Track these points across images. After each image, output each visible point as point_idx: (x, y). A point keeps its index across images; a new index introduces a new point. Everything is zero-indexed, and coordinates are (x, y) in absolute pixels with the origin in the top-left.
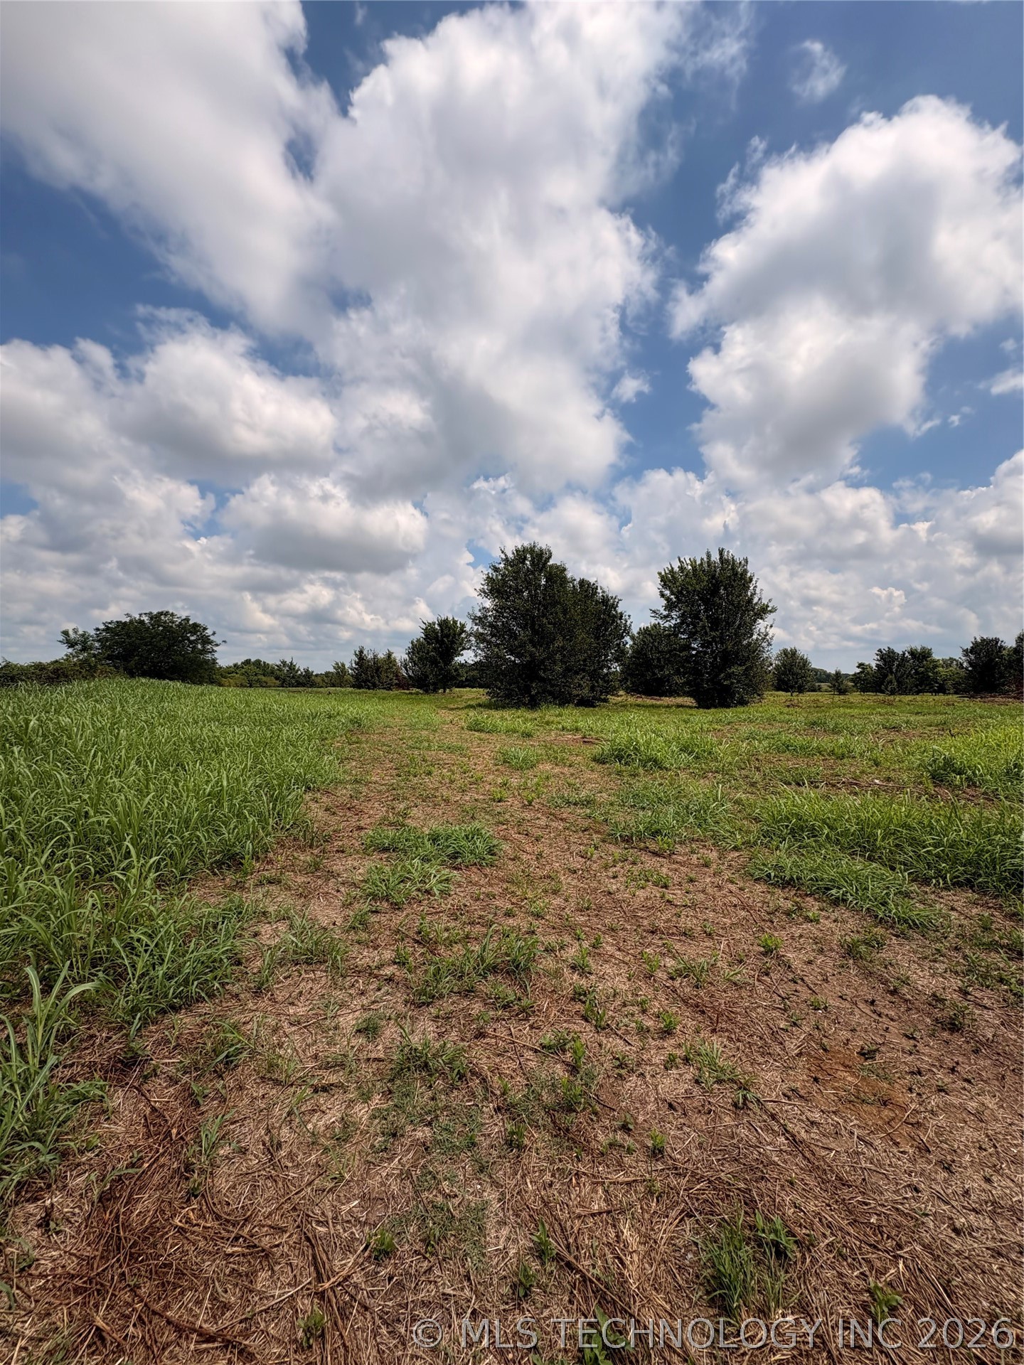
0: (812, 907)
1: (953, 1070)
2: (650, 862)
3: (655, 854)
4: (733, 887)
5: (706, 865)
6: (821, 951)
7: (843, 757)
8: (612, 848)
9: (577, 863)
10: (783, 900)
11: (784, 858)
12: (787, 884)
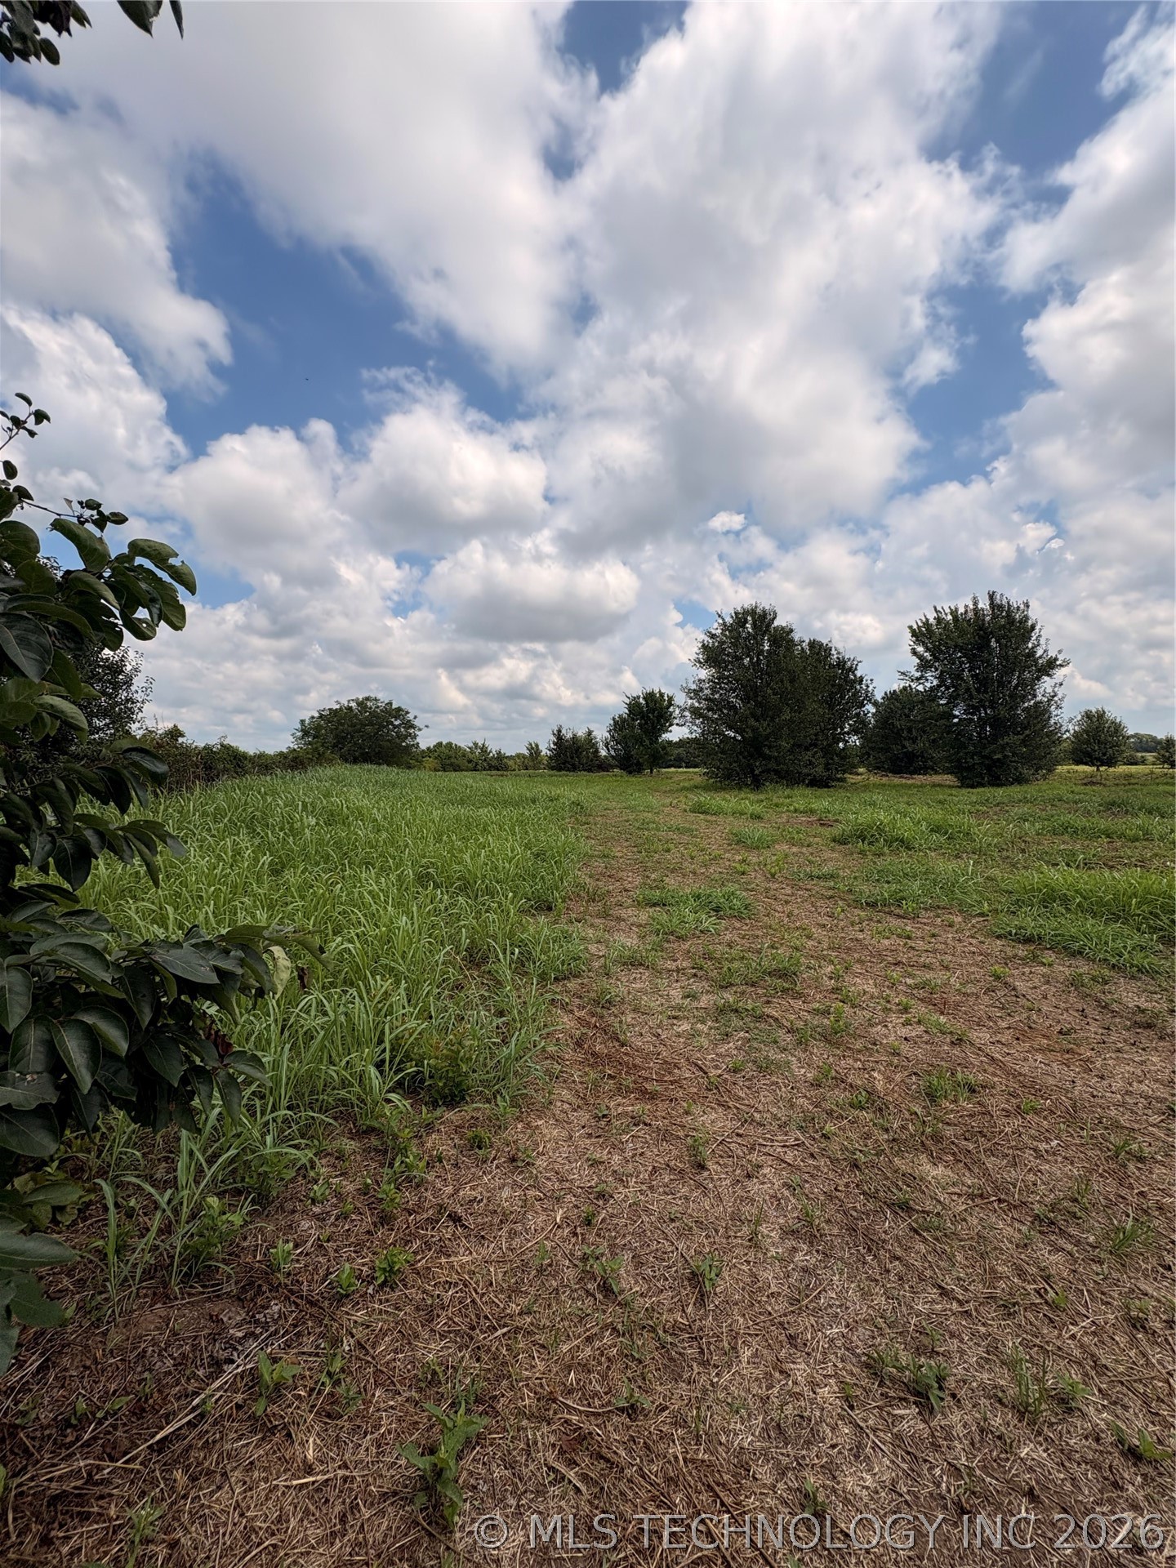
0: (1049, 956)
1: (1134, 1044)
2: (895, 923)
3: (899, 916)
4: (974, 941)
5: (951, 926)
6: (1048, 982)
7: (1136, 839)
8: (857, 912)
9: (825, 920)
10: (1022, 950)
11: (1029, 921)
12: (1028, 940)
